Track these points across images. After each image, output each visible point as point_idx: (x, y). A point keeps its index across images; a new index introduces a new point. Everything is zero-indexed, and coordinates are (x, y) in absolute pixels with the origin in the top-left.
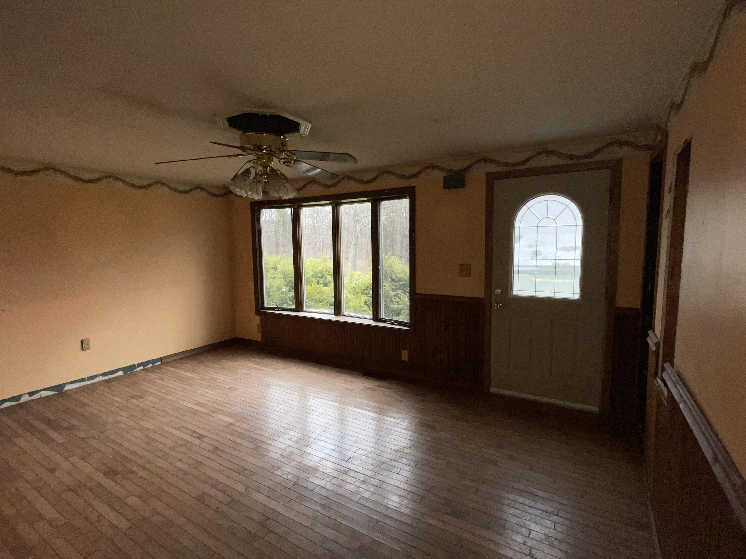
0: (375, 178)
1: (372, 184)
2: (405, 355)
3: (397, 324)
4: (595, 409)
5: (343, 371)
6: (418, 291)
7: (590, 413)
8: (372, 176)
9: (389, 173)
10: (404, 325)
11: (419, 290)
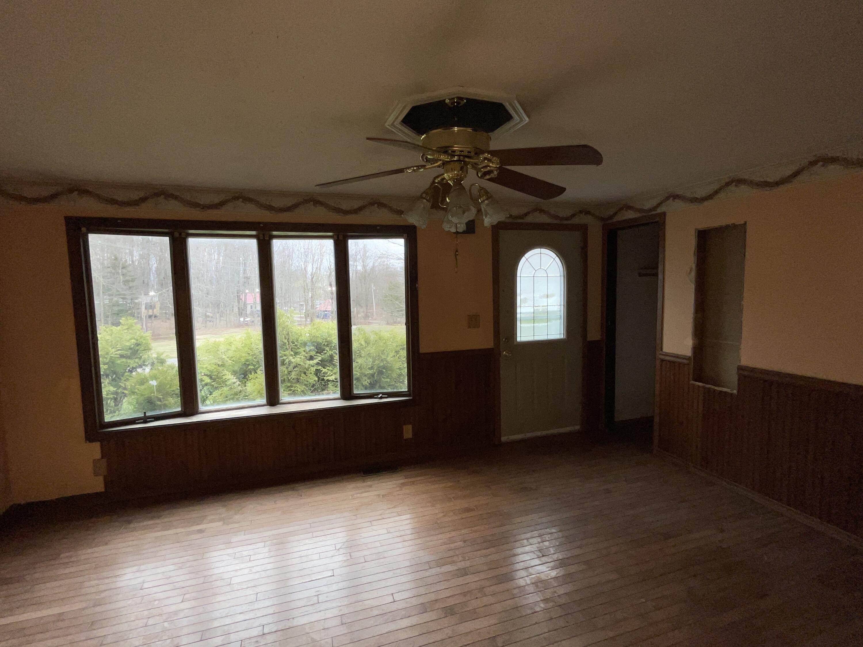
0: (361, 209)
1: (353, 216)
2: (408, 432)
3: (387, 396)
4: (577, 427)
5: (328, 480)
6: (422, 350)
7: (570, 434)
8: (356, 204)
9: (381, 205)
10: (399, 395)
11: (425, 348)
